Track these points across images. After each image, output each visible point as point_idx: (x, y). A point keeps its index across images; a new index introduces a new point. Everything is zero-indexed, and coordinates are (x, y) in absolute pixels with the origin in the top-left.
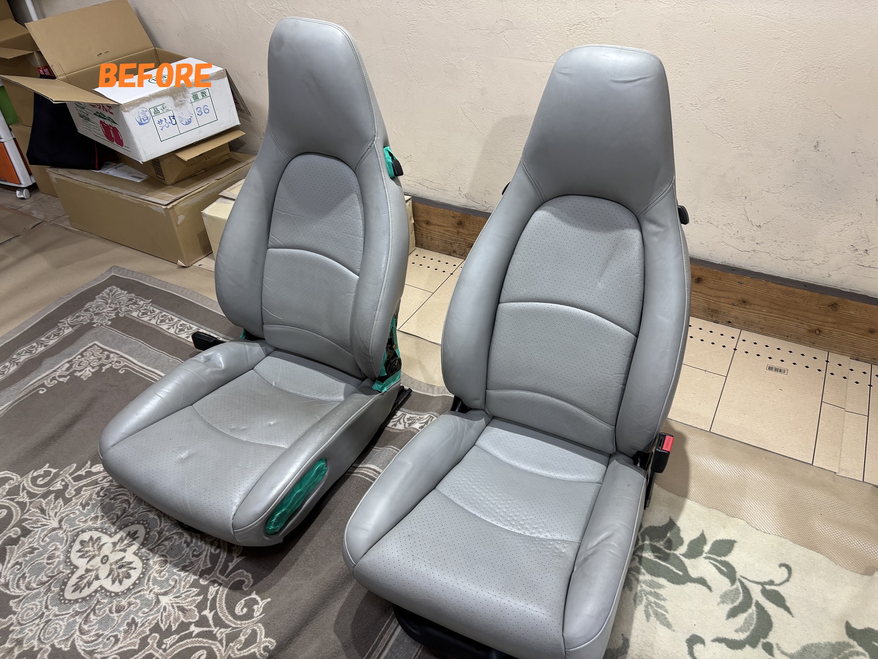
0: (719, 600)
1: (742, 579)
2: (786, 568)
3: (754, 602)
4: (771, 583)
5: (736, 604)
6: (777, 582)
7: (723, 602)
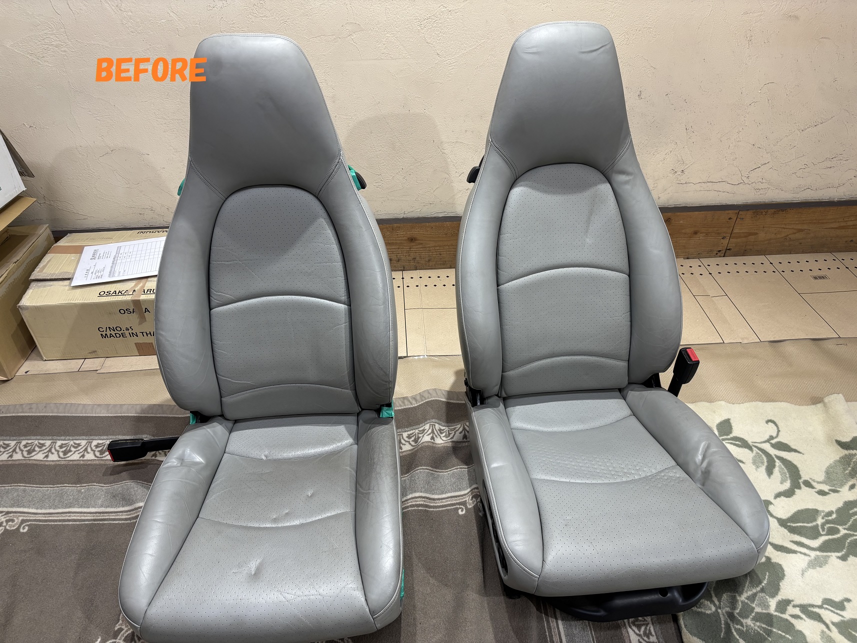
0: (754, 467)
1: (754, 444)
2: (771, 422)
3: (774, 457)
4: (772, 438)
5: (766, 464)
6: (774, 435)
7: (758, 467)
